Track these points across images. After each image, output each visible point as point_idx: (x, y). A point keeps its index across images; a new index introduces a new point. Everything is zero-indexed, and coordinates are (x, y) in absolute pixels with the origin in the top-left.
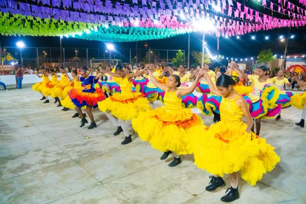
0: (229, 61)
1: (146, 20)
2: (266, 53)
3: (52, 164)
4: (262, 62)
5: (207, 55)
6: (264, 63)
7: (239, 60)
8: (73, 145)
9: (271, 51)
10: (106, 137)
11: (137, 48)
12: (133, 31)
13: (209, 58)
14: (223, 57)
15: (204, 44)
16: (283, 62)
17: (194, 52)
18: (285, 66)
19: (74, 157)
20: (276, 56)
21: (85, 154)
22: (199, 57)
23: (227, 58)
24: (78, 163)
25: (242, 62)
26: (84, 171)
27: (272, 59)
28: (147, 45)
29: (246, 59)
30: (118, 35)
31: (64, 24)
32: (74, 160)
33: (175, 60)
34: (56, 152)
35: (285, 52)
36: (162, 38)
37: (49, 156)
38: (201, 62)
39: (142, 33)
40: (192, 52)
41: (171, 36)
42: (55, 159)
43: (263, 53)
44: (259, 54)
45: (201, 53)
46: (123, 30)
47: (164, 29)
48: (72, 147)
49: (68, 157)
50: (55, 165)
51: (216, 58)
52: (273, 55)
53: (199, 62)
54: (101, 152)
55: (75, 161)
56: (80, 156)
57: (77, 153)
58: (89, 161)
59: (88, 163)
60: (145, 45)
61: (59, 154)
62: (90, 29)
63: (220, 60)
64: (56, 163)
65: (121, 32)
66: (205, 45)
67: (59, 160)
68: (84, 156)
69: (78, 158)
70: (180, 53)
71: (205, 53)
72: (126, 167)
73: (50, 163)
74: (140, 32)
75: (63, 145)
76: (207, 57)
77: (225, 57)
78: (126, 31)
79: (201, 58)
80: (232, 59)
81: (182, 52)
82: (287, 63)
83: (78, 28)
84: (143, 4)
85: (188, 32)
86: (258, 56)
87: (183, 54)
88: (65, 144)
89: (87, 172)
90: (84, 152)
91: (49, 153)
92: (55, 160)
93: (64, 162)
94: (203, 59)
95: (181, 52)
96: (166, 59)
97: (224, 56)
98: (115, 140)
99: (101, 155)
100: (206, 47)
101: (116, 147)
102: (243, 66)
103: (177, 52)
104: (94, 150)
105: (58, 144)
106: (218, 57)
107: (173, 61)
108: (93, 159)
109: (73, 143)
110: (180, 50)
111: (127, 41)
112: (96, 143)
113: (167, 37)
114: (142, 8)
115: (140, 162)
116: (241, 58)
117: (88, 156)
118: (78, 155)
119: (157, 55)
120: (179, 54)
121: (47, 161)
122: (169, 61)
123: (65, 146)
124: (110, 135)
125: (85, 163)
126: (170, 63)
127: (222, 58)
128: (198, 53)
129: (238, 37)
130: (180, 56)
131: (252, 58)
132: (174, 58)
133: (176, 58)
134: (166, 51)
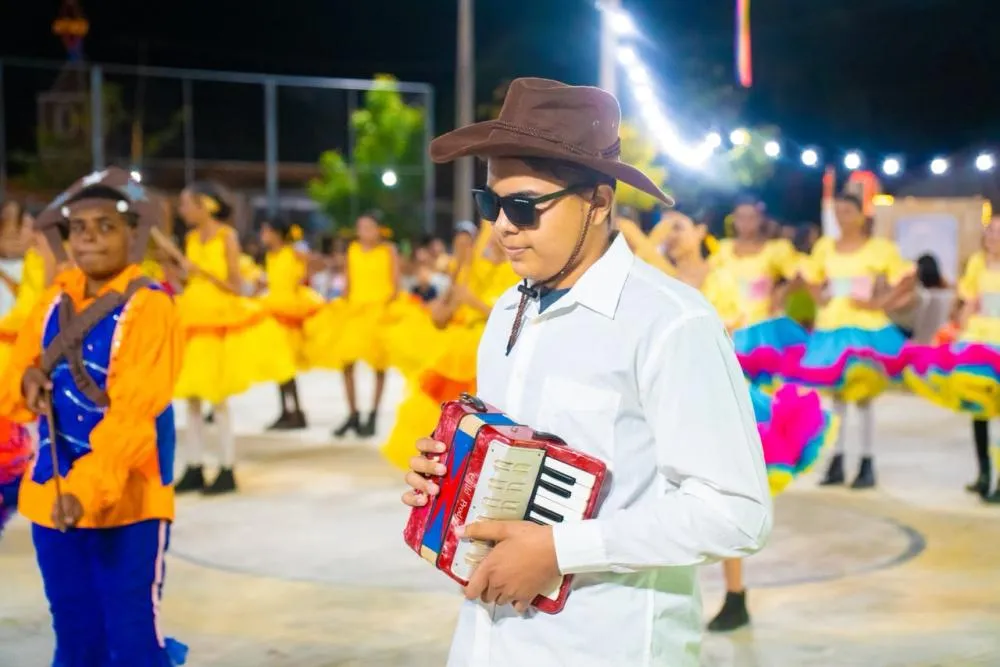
13: (651, 152)
14: (773, 149)
15: (619, 26)
23: (811, 157)
28: (78, 27)
33: (338, 173)
60: (60, 26)
63: (743, 174)
66: (623, 41)
77: (793, 146)
80: (854, 161)
81: (408, 99)
87: (411, 115)
95: (395, 105)
96: (260, 156)
97: (778, 138)
100: (628, 55)
103: (361, 100)
106: (728, 145)
107: (324, 178)
110: (382, 85)
120: (376, 119)
122: (288, 185)
127: (759, 159)
130: (387, 138)
132: (332, 160)
133: (346, 153)
134: (259, 89)
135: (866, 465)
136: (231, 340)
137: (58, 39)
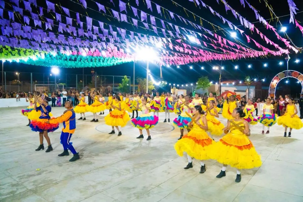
0: (171, 87)
1: (94, 50)
2: (203, 80)
3: (8, 196)
4: (201, 88)
5: (151, 82)
6: (202, 89)
7: (180, 86)
8: (28, 175)
9: (208, 78)
10: (59, 166)
11: (83, 73)
12: (81, 59)
13: (153, 84)
14: (166, 83)
15: (148, 71)
16: (219, 88)
17: (139, 79)
18: (220, 91)
19: (30, 187)
20: (211, 82)
21: (41, 183)
22: (144, 83)
23: (170, 84)
24: (35, 192)
25: (183, 88)
26: (42, 198)
27: (209, 85)
28: (94, 72)
29: (187, 85)
30: (66, 61)
31: (10, 50)
32: (30, 190)
34: (10, 184)
35: (220, 79)
36: (109, 66)
37: (3, 189)
38: (146, 88)
39: (90, 61)
40: (137, 79)
41: (117, 64)
42: (11, 190)
43: (200, 80)
44: (198, 80)
45: (145, 79)
46: (71, 58)
47: (111, 58)
48: (26, 177)
49: (23, 188)
50: (11, 196)
51: (159, 84)
52: (210, 82)
53: (144, 88)
54: (56, 180)
55: (32, 191)
56: (36, 185)
57: (33, 183)
58: (46, 189)
59: (45, 191)
60: (92, 72)
61: (13, 185)
62: (37, 56)
63: (164, 86)
64: (12, 195)
65: (68, 59)
67: (16, 192)
68: (40, 185)
69: (35, 187)
70: (126, 78)
71: (149, 79)
72: (81, 192)
73: (6, 195)
74: (87, 60)
75: (17, 177)
76: (151, 84)
78: (73, 58)
79: (145, 84)
80: (174, 85)
81: (128, 78)
82: (222, 88)
83: (25, 54)
84: (94, 39)
85: (133, 61)
86: (196, 82)
87: (128, 79)
88: (19, 175)
89: (45, 199)
90: (40, 181)
91: (3, 185)
92: (10, 192)
93: (20, 193)
94: (147, 85)
96: (113, 83)
98: (68, 168)
99: (57, 183)
100: (150, 74)
101: (71, 174)
102: (184, 92)
103: (123, 78)
104: (49, 179)
105: (11, 176)
106: (162, 83)
107: (119, 86)
108: (50, 187)
109: (27, 173)
110: (125, 76)
111: (74, 67)
112: (51, 172)
113: (114, 64)
114: (92, 41)
115: (94, 187)
116: (182, 84)
117: (44, 185)
118: (34, 185)
119: (103, 80)
120: (124, 80)
121: (2, 193)
122: (115, 86)
123: (19, 177)
124: (63, 164)
125: (42, 191)
126: (116, 88)
128: (143, 80)
129: (178, 67)
130: (126, 82)
131: (192, 85)
132: (120, 84)
133: (121, 83)
134: (113, 77)
135: (169, 119)
136: (98, 107)
137: (91, 73)
